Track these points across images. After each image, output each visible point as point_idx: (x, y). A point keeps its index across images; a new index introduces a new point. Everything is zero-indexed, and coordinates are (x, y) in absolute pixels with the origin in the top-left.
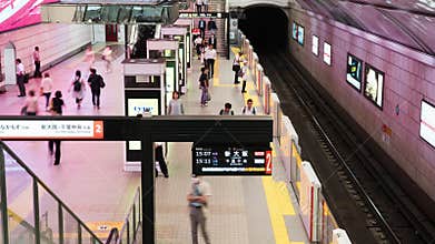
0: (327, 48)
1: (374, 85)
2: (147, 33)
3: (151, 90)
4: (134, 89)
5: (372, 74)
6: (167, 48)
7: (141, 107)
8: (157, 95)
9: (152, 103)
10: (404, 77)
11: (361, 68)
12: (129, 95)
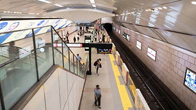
0: (119, 31)
1: (128, 37)
2: (87, 28)
3: (89, 38)
4: (87, 38)
5: (128, 36)
6: (91, 31)
7: (88, 41)
8: (90, 39)
9: (89, 40)
10: (134, 36)
11: (125, 34)
12: (85, 39)
